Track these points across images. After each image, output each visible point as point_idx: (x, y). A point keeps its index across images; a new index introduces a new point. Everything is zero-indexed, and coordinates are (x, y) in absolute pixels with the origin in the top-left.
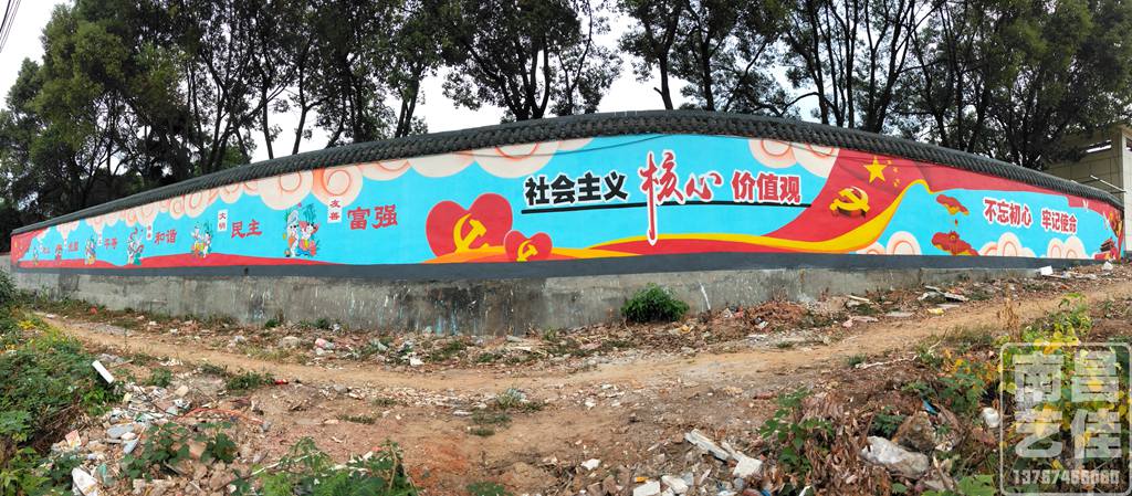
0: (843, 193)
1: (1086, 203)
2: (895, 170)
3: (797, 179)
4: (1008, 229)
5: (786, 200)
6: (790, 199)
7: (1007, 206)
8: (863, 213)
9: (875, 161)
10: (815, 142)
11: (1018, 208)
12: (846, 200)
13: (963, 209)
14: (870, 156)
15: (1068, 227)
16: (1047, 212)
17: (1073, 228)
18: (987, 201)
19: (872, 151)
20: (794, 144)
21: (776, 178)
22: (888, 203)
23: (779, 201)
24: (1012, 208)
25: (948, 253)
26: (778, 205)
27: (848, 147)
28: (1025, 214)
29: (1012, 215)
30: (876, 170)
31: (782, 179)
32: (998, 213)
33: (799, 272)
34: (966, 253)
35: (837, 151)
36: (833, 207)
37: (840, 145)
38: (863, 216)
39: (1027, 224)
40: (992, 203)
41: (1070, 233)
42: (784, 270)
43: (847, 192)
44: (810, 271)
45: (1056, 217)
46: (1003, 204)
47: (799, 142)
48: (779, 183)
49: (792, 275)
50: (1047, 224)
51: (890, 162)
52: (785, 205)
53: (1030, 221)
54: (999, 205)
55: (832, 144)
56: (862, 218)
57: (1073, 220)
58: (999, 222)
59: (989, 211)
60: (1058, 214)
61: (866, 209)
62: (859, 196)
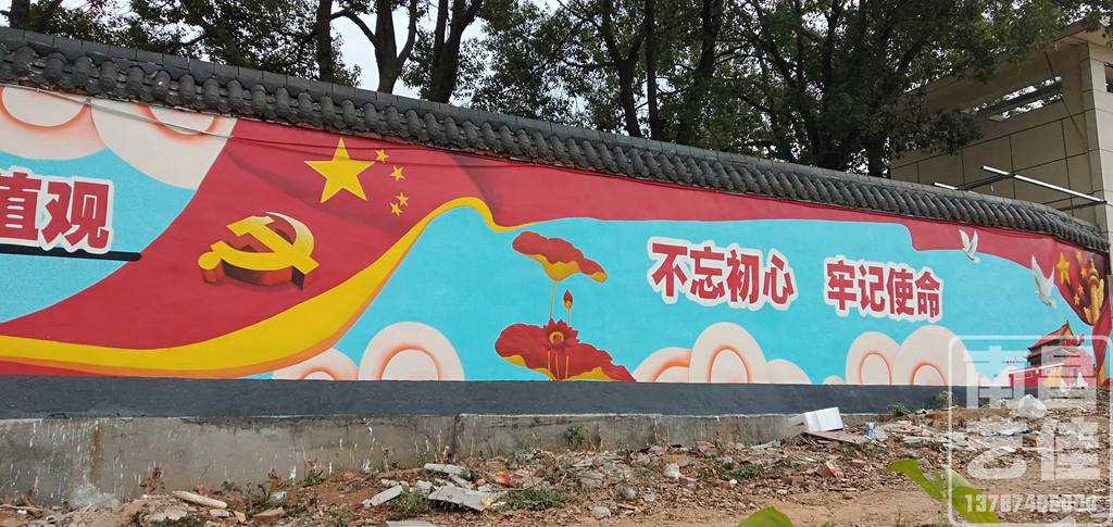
0: (238, 228)
1: (970, 240)
2: (397, 173)
3: (102, 191)
4: (722, 315)
5: (60, 241)
6: (73, 239)
7: (720, 257)
8: (296, 276)
9: (341, 152)
10: (161, 100)
11: (752, 261)
12: (250, 245)
13: (590, 268)
14: (322, 138)
15: (912, 303)
16: (840, 267)
17: (930, 304)
18: (658, 248)
19: (329, 127)
20: (94, 102)
21: (37, 184)
22: (372, 254)
23: (41, 242)
24: (732, 262)
25: (541, 375)
26: (38, 251)
27: (262, 116)
28: (771, 276)
29: (733, 280)
30: (341, 172)
31: (53, 188)
32: (692, 276)
33: (87, 426)
34: (596, 375)
35: (228, 125)
36: (208, 262)
37: (234, 111)
38: (296, 285)
39: (782, 301)
40: (673, 252)
41: (916, 317)
42: (35, 422)
43: (256, 225)
44: (122, 424)
45: (872, 279)
46: (708, 253)
47: (114, 98)
48: (44, 197)
49: (61, 433)
50: (842, 297)
51: (381, 156)
52: (59, 252)
53: (788, 290)
54: (696, 255)
55: (213, 108)
56: (294, 289)
57: (927, 282)
58: (696, 298)
59: (667, 272)
60: (876, 271)
61: (307, 266)
62: (288, 235)
